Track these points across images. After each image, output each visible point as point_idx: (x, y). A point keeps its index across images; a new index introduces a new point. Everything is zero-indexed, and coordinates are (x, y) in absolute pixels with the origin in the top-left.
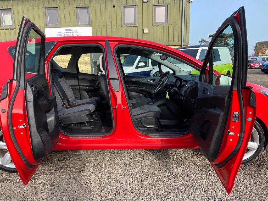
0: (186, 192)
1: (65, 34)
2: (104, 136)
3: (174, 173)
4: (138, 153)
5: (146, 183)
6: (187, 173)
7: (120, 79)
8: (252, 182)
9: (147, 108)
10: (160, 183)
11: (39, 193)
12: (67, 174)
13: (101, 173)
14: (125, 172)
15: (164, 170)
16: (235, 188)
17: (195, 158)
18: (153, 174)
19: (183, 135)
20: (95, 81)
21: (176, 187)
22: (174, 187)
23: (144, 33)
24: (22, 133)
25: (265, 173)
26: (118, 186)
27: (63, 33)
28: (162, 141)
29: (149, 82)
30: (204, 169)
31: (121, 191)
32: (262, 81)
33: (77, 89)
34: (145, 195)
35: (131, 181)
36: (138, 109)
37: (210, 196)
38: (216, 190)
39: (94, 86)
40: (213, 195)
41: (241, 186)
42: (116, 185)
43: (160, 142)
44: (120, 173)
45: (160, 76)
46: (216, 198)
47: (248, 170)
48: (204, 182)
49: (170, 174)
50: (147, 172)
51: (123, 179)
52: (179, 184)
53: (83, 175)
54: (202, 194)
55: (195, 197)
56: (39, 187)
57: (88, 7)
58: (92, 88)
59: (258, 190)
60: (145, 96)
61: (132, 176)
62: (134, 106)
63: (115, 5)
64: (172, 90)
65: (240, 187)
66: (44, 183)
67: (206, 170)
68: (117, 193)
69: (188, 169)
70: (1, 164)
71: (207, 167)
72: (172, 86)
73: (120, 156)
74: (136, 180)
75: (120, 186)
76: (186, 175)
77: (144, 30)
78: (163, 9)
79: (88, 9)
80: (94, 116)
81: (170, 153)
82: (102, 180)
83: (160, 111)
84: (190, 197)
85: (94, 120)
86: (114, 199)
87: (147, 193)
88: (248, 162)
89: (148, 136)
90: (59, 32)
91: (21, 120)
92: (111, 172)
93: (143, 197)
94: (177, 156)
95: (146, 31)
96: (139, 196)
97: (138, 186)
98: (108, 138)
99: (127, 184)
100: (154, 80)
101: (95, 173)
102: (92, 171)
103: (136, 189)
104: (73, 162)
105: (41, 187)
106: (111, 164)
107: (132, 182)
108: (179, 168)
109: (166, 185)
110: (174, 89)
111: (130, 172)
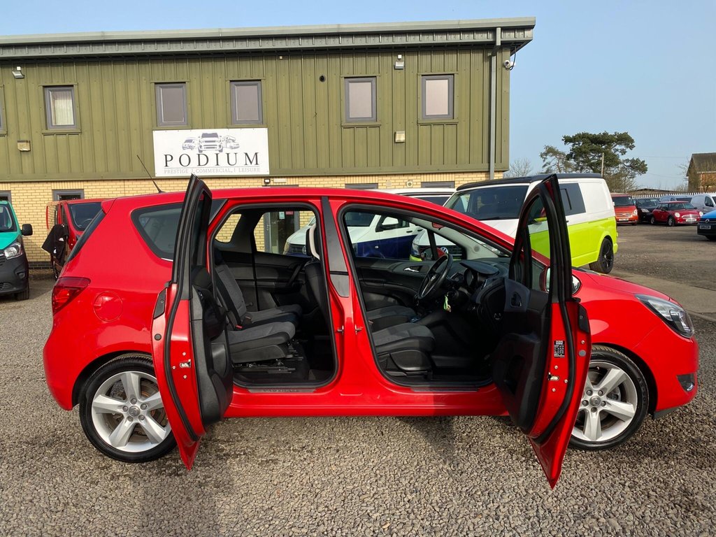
0: (483, 498)
1: (203, 144)
2: (316, 388)
3: (461, 465)
4: (386, 427)
5: (404, 482)
6: (488, 465)
7: (350, 274)
8: (617, 482)
9: (405, 329)
10: (432, 483)
11: (193, 497)
12: (243, 465)
13: (312, 465)
14: (360, 464)
15: (441, 460)
16: (581, 492)
17: (508, 437)
18: (418, 467)
19: (480, 387)
20: (291, 269)
21: (464, 489)
22: (459, 489)
23: (395, 142)
24: (185, 377)
25: (648, 467)
26: (349, 487)
27: (197, 142)
28: (436, 399)
29: (408, 270)
30: (524, 459)
31: (355, 497)
32: (696, 262)
33: (251, 288)
34: (402, 503)
35: (373, 479)
36: (385, 331)
37: (530, 505)
38: (541, 495)
39: (288, 281)
40: (535, 503)
41: (594, 488)
42: (344, 486)
43: (433, 403)
44: (350, 464)
45: (433, 259)
46: (540, 508)
47: (614, 460)
48: (520, 482)
49: (452, 467)
50: (406, 463)
51: (356, 476)
52: (471, 484)
53: (275, 468)
54: (514, 502)
55: (499, 507)
56: (191, 489)
57: (260, 80)
58: (283, 285)
59: (626, 496)
60: (401, 303)
61: (374, 471)
62: (376, 326)
63: (325, 76)
64: (457, 294)
65: (592, 490)
66: (199, 482)
67: (527, 461)
68: (346, 500)
69: (491, 459)
70: (110, 444)
71: (531, 455)
72: (457, 285)
73: (348, 434)
74: (383, 478)
75: (352, 487)
76: (486, 470)
77: (397, 135)
78: (443, 84)
79: (259, 85)
80: (291, 347)
81: (454, 427)
82: (314, 478)
83: (433, 337)
84: (489, 506)
85: (294, 356)
86: (341, 509)
87: (406, 500)
88: (617, 444)
89: (408, 390)
90: (187, 141)
91: (184, 354)
92: (332, 463)
93: (398, 507)
94: (470, 433)
95: (401, 137)
96: (391, 505)
97: (387, 487)
98: (325, 391)
99: (366, 484)
100: (419, 268)
101: (299, 465)
102: (292, 460)
103: (383, 494)
104: (250, 444)
105: (196, 489)
106: (330, 448)
107: (376, 481)
108: (473, 456)
109: (444, 486)
110: (461, 292)
111: (371, 464)
